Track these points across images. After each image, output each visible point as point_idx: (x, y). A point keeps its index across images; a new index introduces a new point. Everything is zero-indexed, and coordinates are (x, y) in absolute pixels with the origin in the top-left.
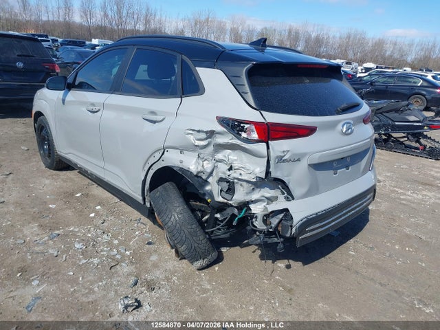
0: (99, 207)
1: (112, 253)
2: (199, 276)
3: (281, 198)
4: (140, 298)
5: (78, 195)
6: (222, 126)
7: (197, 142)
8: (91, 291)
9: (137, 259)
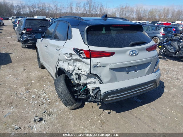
0: (49, 83)
1: (43, 100)
2: (70, 113)
3: (98, 82)
4: (43, 118)
5: (44, 78)
6: (74, 51)
7: (67, 58)
8: (29, 113)
9: (51, 103)
